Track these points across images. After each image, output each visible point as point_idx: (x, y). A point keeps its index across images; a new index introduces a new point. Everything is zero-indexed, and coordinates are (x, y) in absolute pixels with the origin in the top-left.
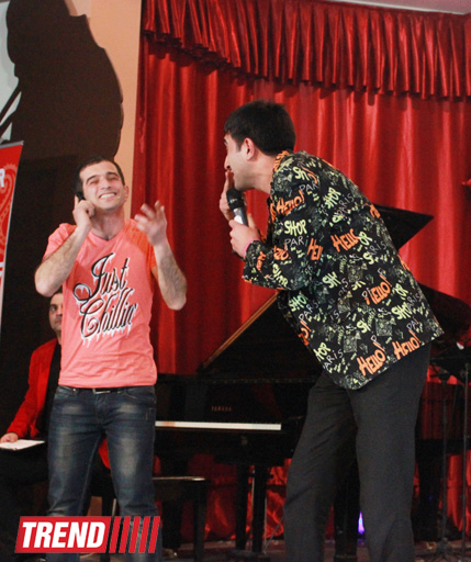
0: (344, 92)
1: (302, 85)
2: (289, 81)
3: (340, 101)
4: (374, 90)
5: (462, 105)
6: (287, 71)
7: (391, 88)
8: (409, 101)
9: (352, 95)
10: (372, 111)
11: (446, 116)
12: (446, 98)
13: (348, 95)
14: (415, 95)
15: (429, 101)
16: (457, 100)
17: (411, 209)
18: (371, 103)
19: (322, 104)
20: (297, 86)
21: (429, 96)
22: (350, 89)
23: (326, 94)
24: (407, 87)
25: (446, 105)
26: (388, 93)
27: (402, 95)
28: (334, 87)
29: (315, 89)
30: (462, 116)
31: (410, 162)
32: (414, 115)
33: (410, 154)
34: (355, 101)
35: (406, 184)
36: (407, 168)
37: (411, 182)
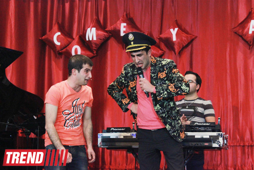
11: (32, 4)
32: (15, 3)
33: (13, 22)
35: (11, 37)
36: (11, 30)
37: (13, 36)
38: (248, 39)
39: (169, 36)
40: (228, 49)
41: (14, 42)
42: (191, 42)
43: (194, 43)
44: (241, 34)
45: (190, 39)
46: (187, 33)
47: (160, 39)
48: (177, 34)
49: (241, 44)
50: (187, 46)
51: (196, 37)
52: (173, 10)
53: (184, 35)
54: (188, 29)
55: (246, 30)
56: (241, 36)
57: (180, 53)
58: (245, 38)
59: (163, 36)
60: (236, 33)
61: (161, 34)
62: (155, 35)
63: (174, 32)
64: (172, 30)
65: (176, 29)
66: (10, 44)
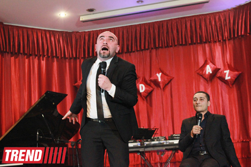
0: (34, 57)
1: (20, 55)
2: (16, 53)
3: (33, 60)
4: (44, 56)
5: (72, 60)
6: (15, 50)
7: (50, 55)
8: (55, 59)
9: (37, 57)
10: (43, 63)
11: (67, 64)
12: (67, 58)
13: (35, 58)
14: (57, 57)
15: (62, 59)
16: (71, 59)
17: (57, 92)
18: (43, 60)
19: (27, 60)
20: (18, 55)
21: (62, 58)
22: (36, 56)
23: (28, 57)
24: (55, 55)
25: (67, 60)
26: (48, 57)
27: (53, 57)
28: (31, 55)
29: (25, 56)
30: (72, 64)
31: (56, 78)
32: (57, 64)
33: (56, 76)
34: (38, 59)
35: (56, 85)
36: (55, 81)
37: (57, 85)
38: (206, 77)
39: (156, 78)
40: (194, 84)
41: (57, 88)
42: (170, 82)
43: (172, 82)
44: (201, 74)
45: (169, 80)
46: (167, 75)
47: (151, 80)
48: (161, 77)
49: (202, 80)
50: (168, 84)
51: (173, 78)
52: (157, 61)
53: (166, 77)
54: (168, 73)
55: (204, 71)
56: (202, 76)
57: (164, 88)
58: (204, 76)
59: (152, 78)
60: (198, 74)
61: (151, 77)
62: (147, 78)
63: (159, 75)
64: (157, 74)
65: (160, 74)
66: (55, 89)
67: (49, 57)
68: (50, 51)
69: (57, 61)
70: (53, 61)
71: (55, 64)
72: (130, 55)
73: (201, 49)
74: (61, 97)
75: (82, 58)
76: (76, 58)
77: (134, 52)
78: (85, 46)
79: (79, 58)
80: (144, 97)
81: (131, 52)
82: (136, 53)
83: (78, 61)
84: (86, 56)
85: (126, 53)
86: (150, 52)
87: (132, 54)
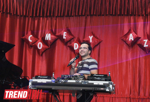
5: (22, 18)
8: (9, 15)
11: (18, 20)
12: (18, 15)
15: (14, 16)
16: (21, 16)
17: (7, 42)
21: (14, 14)
24: (8, 12)
25: (18, 17)
27: (7, 13)
30: (22, 20)
31: (8, 31)
32: (10, 19)
33: (8, 29)
35: (7, 37)
36: (7, 33)
37: (8, 36)
38: (128, 43)
39: (88, 40)
40: (118, 48)
41: (8, 39)
42: (99, 43)
43: (101, 44)
44: (125, 40)
45: (99, 42)
46: (97, 38)
47: (84, 41)
49: (125, 45)
50: (97, 45)
51: (102, 41)
52: (91, 27)
53: (96, 39)
54: (98, 36)
55: (128, 38)
56: (125, 42)
58: (127, 42)
60: (122, 40)
61: (84, 38)
62: (81, 39)
63: (91, 38)
64: (90, 37)
65: (92, 36)
66: (6, 39)
67: (4, 13)
68: (5, 8)
69: (10, 17)
70: (7, 17)
71: (8, 19)
72: (69, 19)
73: (127, 20)
74: (10, 46)
75: (30, 17)
76: (25, 16)
77: (73, 16)
78: (34, 7)
79: (28, 17)
80: (77, 53)
81: (70, 16)
82: (75, 17)
83: (27, 19)
84: (34, 16)
85: (66, 16)
86: (86, 18)
87: (71, 18)
